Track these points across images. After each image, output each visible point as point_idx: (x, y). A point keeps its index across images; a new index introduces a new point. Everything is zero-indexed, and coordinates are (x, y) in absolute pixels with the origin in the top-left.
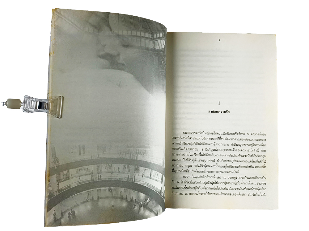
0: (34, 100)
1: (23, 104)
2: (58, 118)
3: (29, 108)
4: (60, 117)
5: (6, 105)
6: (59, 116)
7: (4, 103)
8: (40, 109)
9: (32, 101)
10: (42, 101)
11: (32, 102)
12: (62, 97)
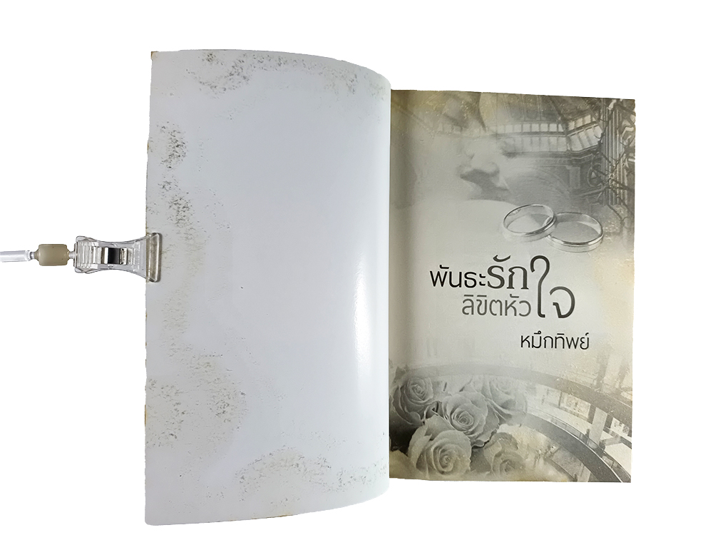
0: (97, 244)
1: (74, 255)
2: (153, 281)
3: (88, 263)
4: (156, 279)
5: (37, 258)
6: (154, 278)
7: (33, 255)
8: (112, 265)
9: (92, 247)
10: (115, 246)
11: (93, 250)
12: (158, 235)
